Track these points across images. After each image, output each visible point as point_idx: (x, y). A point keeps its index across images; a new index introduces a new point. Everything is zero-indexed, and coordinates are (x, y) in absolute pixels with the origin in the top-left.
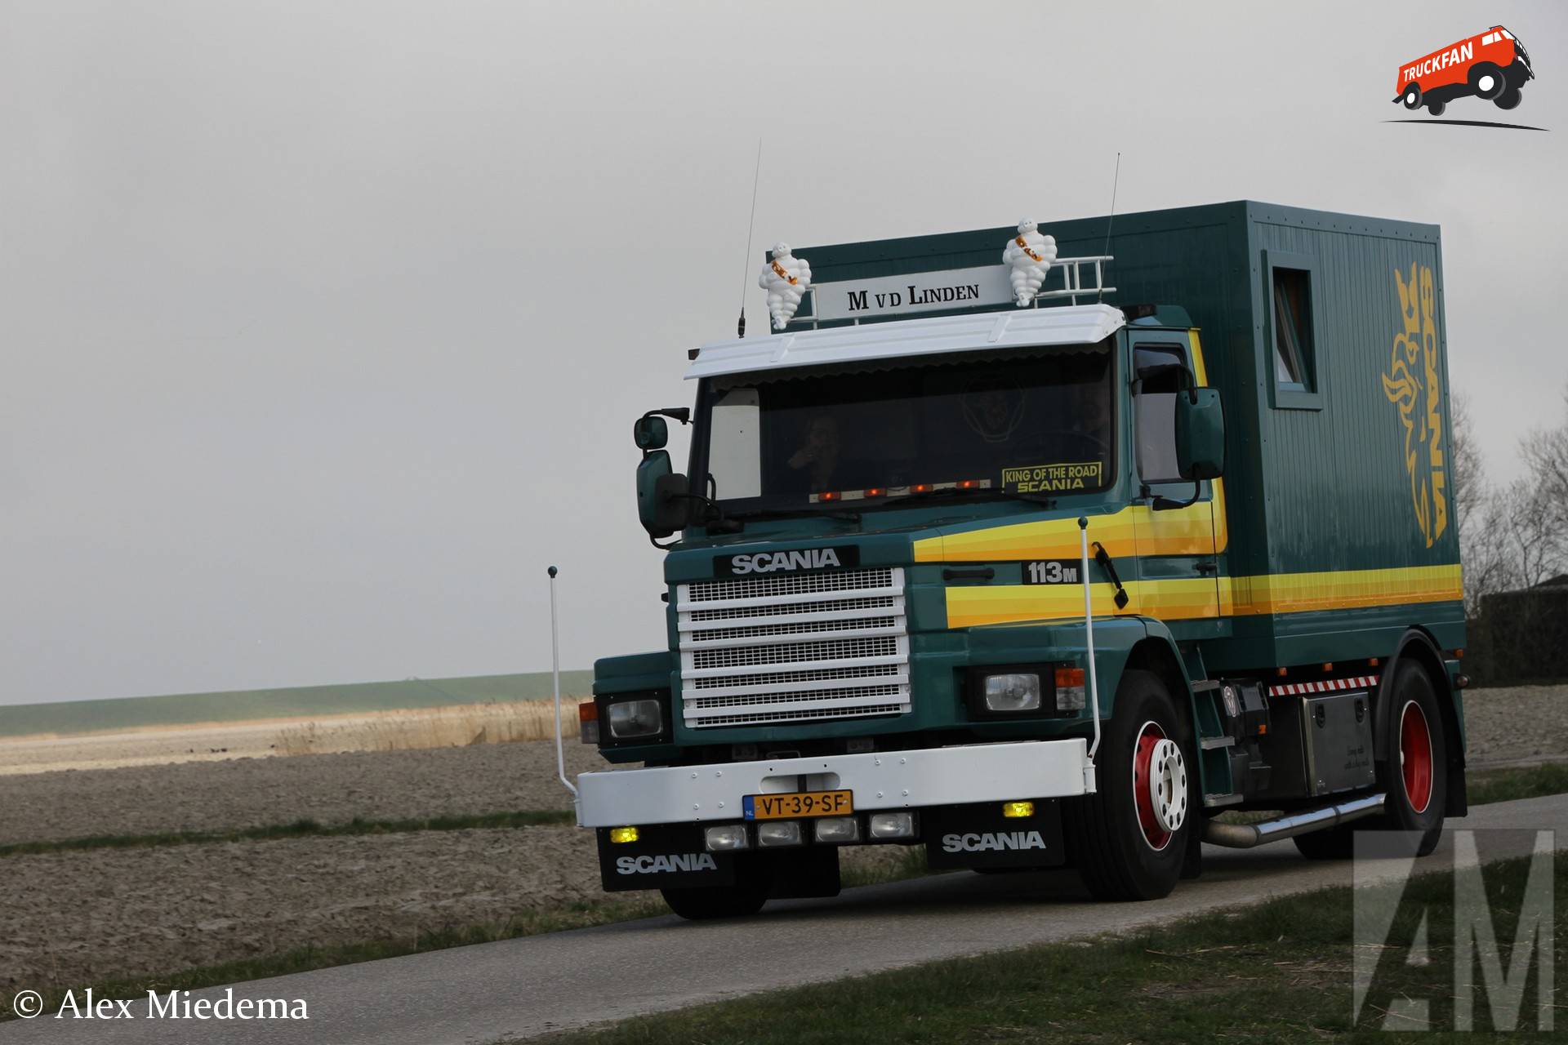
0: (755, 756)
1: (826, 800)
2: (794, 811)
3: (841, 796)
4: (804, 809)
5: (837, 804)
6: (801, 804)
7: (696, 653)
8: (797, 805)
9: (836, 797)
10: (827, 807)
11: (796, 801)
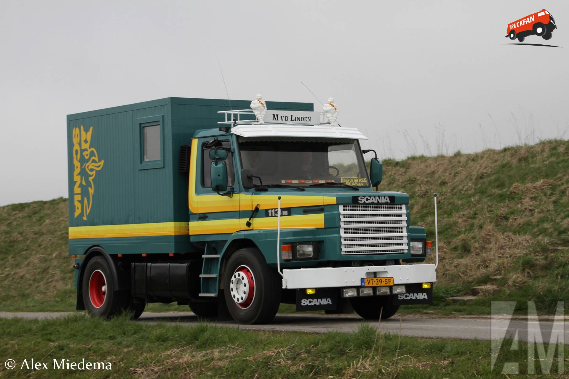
0: (359, 265)
1: (386, 280)
2: (377, 284)
3: (390, 279)
4: (379, 283)
5: (389, 282)
6: (379, 282)
7: (345, 229)
8: (377, 282)
9: (389, 279)
10: (386, 283)
11: (377, 281)
